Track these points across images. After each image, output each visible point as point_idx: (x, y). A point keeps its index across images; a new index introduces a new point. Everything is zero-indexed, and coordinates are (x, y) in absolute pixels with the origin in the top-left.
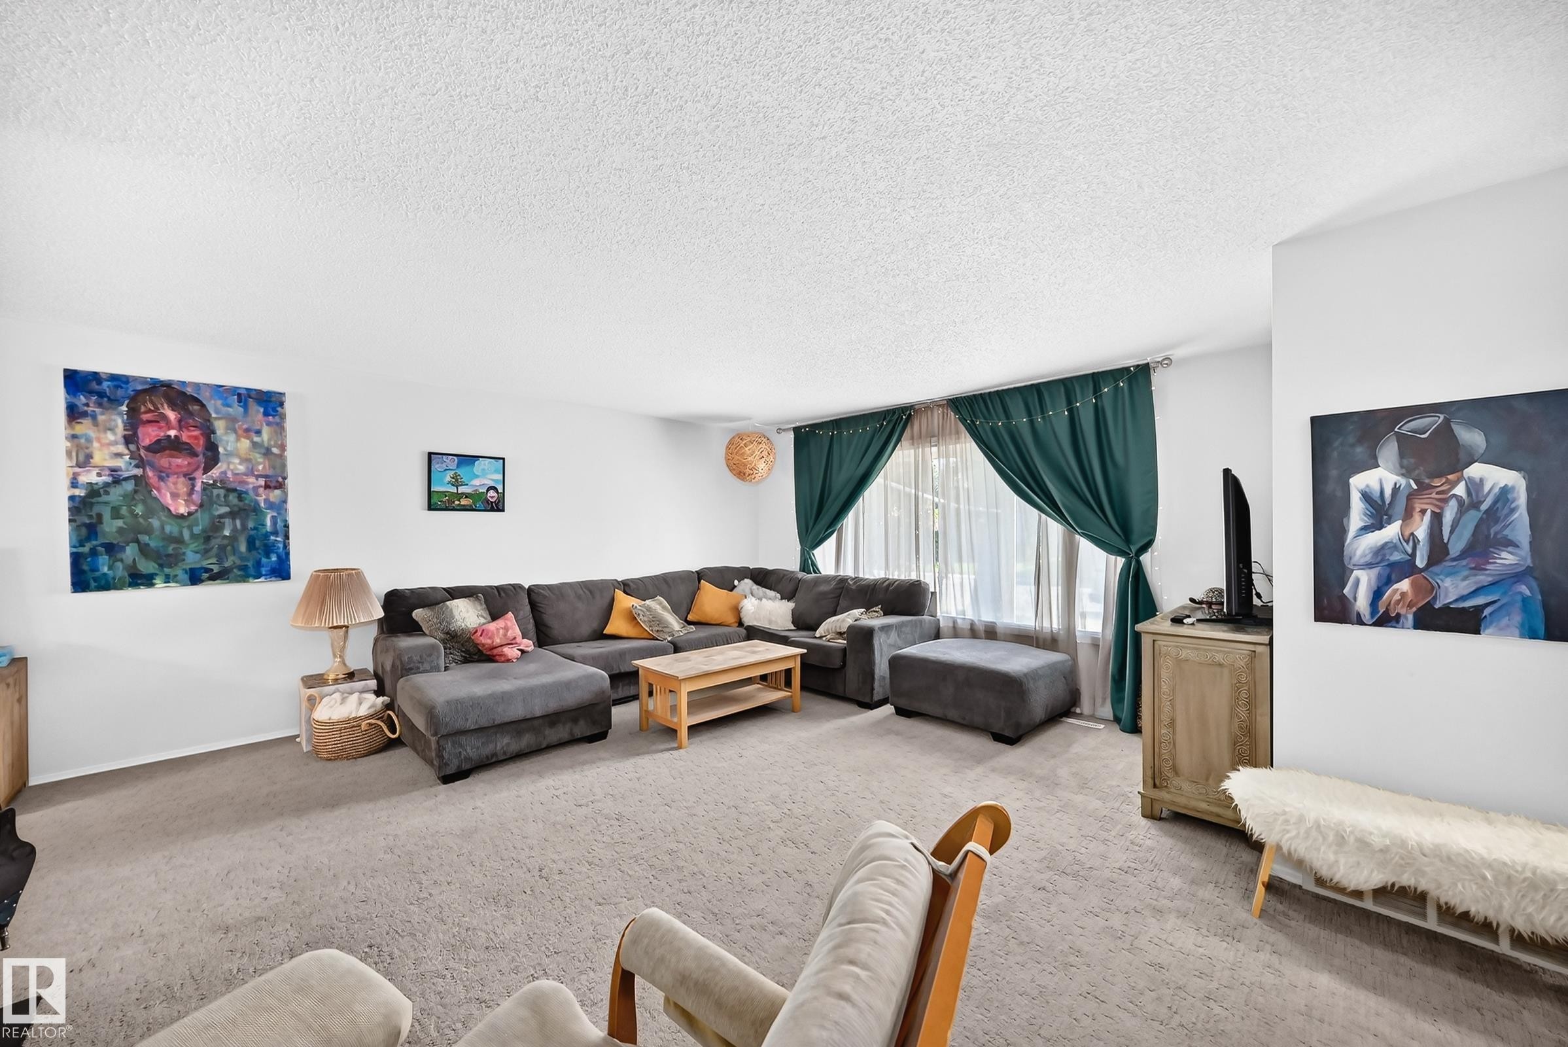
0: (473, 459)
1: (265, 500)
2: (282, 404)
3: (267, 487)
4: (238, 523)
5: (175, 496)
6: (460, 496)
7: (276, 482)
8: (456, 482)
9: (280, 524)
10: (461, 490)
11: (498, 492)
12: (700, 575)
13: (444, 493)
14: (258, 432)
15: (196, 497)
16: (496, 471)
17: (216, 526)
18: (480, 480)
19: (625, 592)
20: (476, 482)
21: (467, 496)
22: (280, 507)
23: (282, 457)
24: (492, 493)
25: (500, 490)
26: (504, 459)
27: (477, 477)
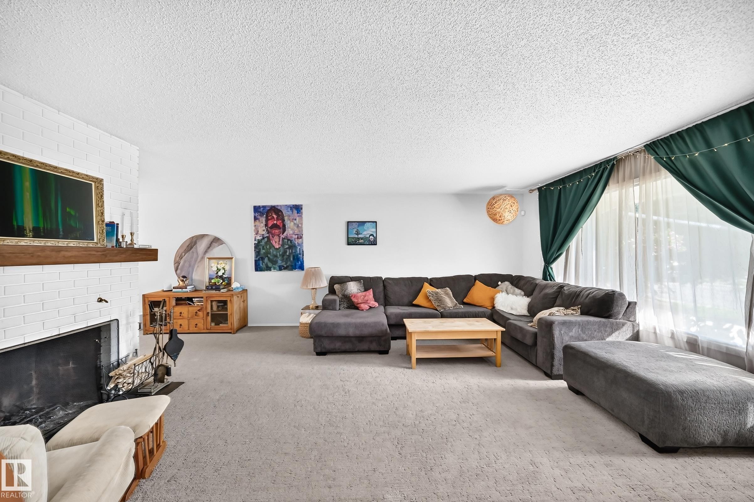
0: (363, 223)
1: (297, 243)
2: (302, 209)
3: (298, 238)
4: (290, 250)
5: (276, 242)
6: (359, 239)
7: (300, 237)
8: (358, 233)
9: (301, 251)
10: (360, 236)
11: (373, 236)
12: (476, 278)
13: (353, 238)
14: (296, 219)
15: (281, 242)
16: (373, 228)
17: (285, 252)
18: (367, 232)
19: (431, 285)
20: (365, 233)
21: (362, 239)
22: (301, 245)
23: (302, 227)
24: (371, 237)
25: (375, 236)
26: (376, 222)
27: (365, 230)
